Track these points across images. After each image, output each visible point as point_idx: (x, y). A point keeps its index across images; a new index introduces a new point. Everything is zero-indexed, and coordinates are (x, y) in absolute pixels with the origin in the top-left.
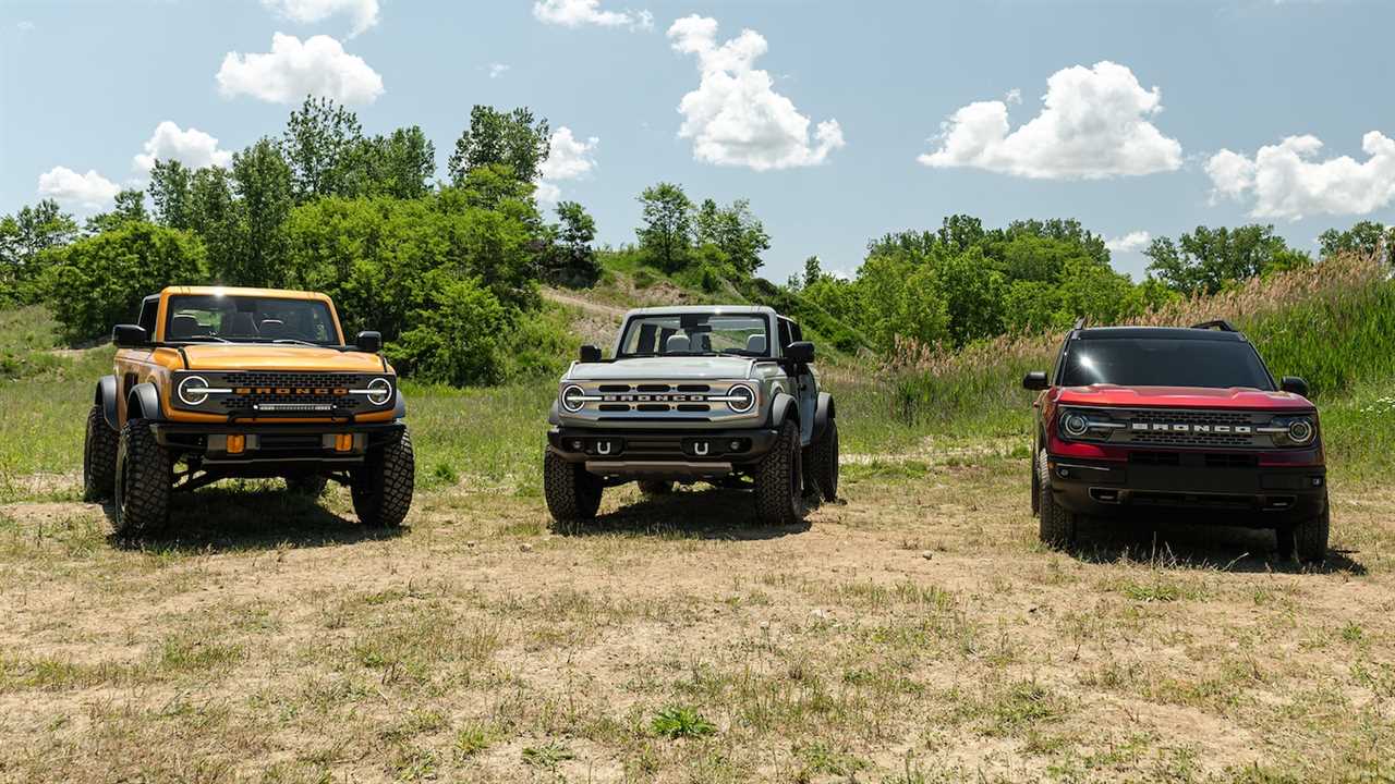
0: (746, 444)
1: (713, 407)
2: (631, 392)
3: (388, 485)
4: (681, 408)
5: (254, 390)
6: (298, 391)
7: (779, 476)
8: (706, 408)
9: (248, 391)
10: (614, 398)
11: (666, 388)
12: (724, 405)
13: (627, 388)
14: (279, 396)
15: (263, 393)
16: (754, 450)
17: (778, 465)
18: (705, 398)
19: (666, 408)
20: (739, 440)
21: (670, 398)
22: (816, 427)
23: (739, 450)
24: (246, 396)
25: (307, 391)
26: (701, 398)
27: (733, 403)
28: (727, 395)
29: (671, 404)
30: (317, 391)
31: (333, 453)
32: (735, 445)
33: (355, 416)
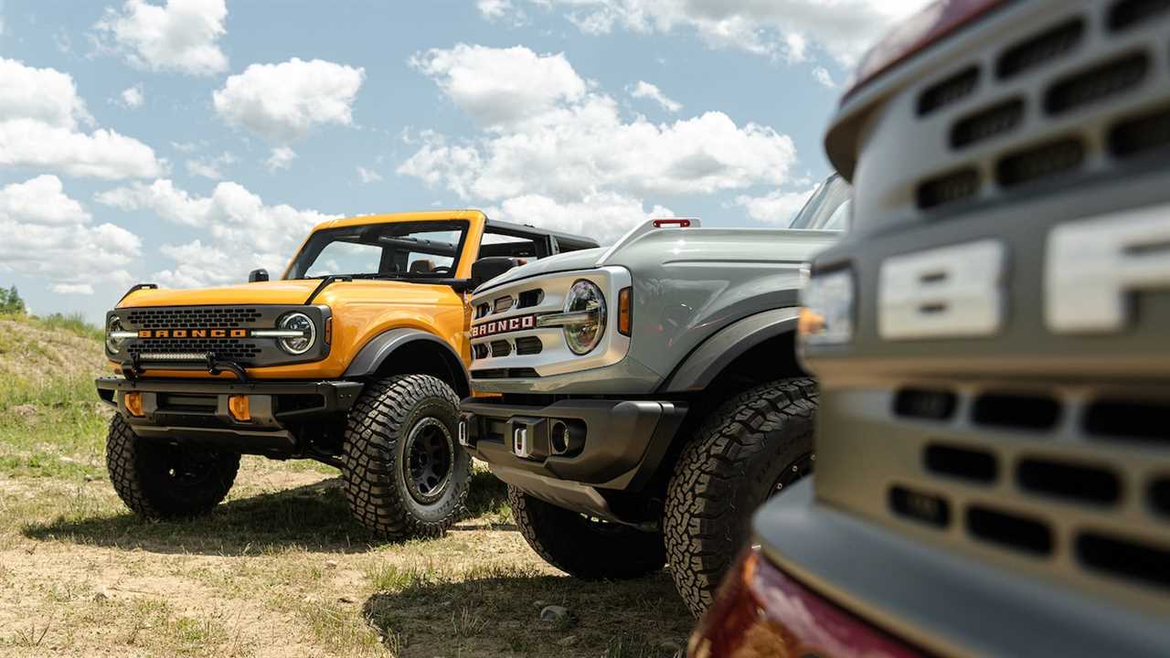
0: (580, 435)
1: (546, 339)
4: (519, 346)
5: (153, 333)
6: (195, 333)
14: (175, 340)
15: (162, 337)
18: (536, 318)
19: (506, 348)
20: (570, 423)
24: (145, 341)
25: (203, 334)
29: (511, 339)
30: (213, 333)
33: (247, 370)
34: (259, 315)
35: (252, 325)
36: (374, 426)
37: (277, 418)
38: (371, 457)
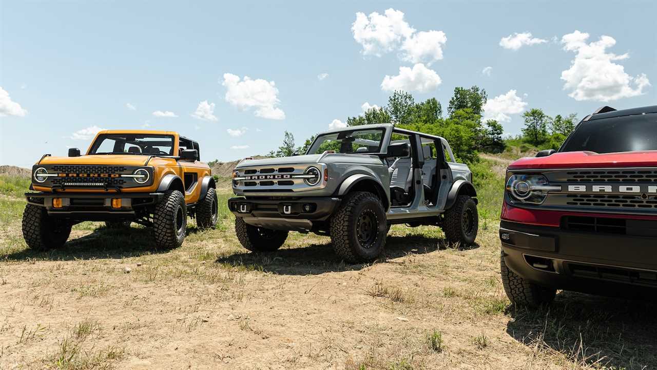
0: (314, 207)
1: (296, 181)
2: (258, 174)
3: (156, 228)
4: (280, 183)
5: (67, 175)
6: (91, 175)
7: (342, 230)
8: (291, 183)
9: (65, 175)
10: (249, 178)
11: (273, 170)
12: (301, 181)
13: (255, 171)
14: (81, 178)
15: (73, 176)
16: (317, 211)
17: (342, 222)
18: (291, 176)
19: (272, 184)
20: (310, 204)
21: (274, 178)
22: (449, 201)
23: (309, 212)
24: (63, 178)
25: (96, 175)
26: (289, 176)
27: (308, 179)
28: (304, 174)
29: (275, 181)
30: (102, 175)
31: (110, 209)
32: (307, 209)
33: (121, 189)
34: (126, 169)
35: (122, 173)
36: (168, 209)
37: (132, 207)
38: (167, 219)
